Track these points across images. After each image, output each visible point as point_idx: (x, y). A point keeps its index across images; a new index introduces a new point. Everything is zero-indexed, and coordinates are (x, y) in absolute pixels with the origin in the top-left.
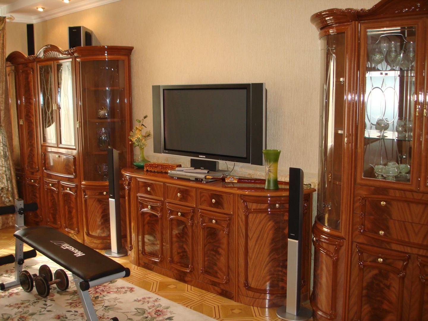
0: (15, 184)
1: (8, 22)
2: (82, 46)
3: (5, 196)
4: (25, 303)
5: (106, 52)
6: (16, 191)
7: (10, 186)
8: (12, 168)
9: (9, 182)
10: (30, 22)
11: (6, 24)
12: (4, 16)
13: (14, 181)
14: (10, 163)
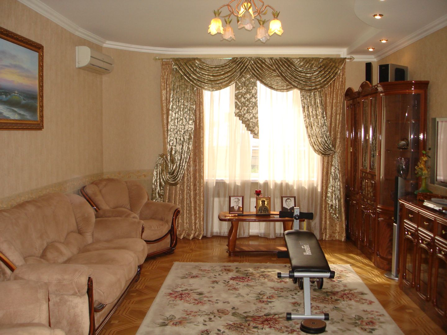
0: (343, 203)
1: (347, 61)
2: (389, 81)
3: (334, 212)
4: (284, 289)
5: (413, 87)
6: (343, 210)
7: (337, 204)
8: (342, 190)
9: (337, 200)
10: (368, 60)
11: (346, 64)
12: (345, 57)
13: (342, 200)
14: (340, 184)
